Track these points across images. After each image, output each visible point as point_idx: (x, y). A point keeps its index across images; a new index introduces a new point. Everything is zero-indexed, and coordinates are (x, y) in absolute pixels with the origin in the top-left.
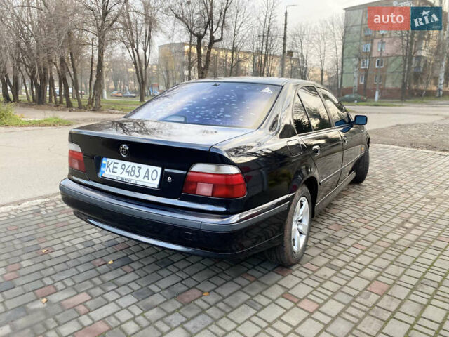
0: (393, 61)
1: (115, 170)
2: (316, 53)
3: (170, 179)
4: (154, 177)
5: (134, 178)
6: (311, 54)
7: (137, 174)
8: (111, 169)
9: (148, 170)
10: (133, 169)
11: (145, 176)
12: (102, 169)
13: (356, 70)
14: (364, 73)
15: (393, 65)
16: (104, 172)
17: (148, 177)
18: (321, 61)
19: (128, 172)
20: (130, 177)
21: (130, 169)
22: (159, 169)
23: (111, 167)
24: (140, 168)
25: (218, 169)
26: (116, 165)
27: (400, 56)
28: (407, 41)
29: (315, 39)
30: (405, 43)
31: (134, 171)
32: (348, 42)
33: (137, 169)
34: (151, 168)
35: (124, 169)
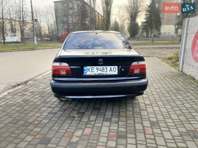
0: (77, 25)
1: (93, 71)
2: (45, 21)
3: (123, 70)
4: (115, 70)
5: (105, 72)
6: (43, 21)
7: (106, 71)
8: (91, 71)
9: (111, 68)
10: (103, 69)
11: (110, 71)
12: (85, 72)
13: (63, 28)
14: (67, 30)
15: (77, 27)
16: (86, 73)
17: (112, 71)
18: (48, 24)
19: (101, 70)
20: (102, 72)
21: (101, 69)
22: (116, 67)
23: (90, 70)
24: (107, 68)
25: (138, 63)
26: (92, 69)
27: (79, 23)
28: (81, 17)
29: (43, 14)
30: (81, 18)
31: (104, 70)
32: (58, 16)
33: (105, 69)
34: (112, 67)
35: (98, 70)
